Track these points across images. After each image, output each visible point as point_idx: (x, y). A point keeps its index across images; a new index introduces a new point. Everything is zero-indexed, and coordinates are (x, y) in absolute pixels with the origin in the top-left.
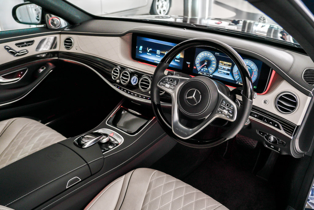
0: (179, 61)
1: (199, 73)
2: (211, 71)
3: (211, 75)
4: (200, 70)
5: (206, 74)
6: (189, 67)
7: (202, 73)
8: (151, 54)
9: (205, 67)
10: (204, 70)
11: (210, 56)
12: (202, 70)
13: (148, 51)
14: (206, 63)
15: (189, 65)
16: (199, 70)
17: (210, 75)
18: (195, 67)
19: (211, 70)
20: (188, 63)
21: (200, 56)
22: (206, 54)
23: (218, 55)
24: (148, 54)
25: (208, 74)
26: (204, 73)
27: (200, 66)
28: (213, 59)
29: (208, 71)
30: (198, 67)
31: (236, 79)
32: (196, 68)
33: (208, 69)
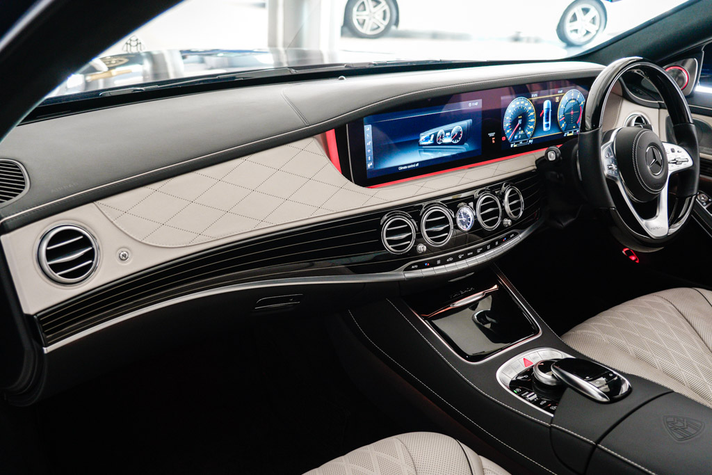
1: (512, 146)
2: (529, 133)
3: (530, 141)
4: (513, 139)
5: (523, 142)
6: (493, 142)
7: (516, 143)
9: (520, 128)
10: (518, 136)
11: (524, 104)
12: (516, 137)
14: (521, 120)
15: (493, 139)
16: (511, 141)
17: (528, 140)
18: (504, 139)
19: (529, 131)
20: (491, 135)
21: (510, 111)
22: (518, 103)
23: (536, 97)
25: (526, 141)
26: (519, 143)
27: (512, 130)
28: (530, 108)
29: (526, 134)
30: (509, 134)
31: (563, 130)
32: (507, 139)
33: (524, 131)
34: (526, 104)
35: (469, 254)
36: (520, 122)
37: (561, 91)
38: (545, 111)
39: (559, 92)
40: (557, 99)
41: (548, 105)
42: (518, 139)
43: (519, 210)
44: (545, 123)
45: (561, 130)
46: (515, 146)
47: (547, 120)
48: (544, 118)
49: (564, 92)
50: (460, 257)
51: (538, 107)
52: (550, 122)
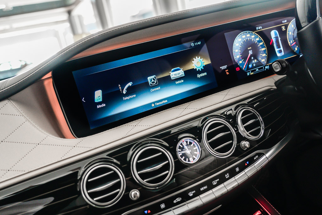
0: (205, 74)
1: (248, 74)
2: (263, 61)
3: (266, 67)
4: (248, 68)
5: (259, 69)
6: (228, 73)
7: (252, 71)
8: (135, 96)
9: (252, 58)
10: (253, 65)
11: (250, 37)
12: (250, 66)
13: (124, 92)
14: (251, 51)
15: (226, 71)
16: (246, 70)
17: (264, 67)
18: (238, 69)
19: (262, 59)
20: (223, 68)
21: (237, 45)
22: (244, 37)
23: (261, 29)
24: (127, 100)
25: (262, 68)
26: (255, 70)
27: (245, 61)
28: (258, 39)
29: (259, 62)
30: (243, 64)
31: (298, 53)
32: (241, 69)
33: (257, 60)
34: (253, 36)
35: (202, 189)
36: (250, 53)
37: (286, 21)
38: (274, 40)
39: (283, 22)
40: (283, 28)
41: (276, 34)
42: (253, 67)
43: (260, 129)
44: (277, 50)
45: (295, 53)
46: (252, 73)
47: (279, 47)
48: (275, 45)
49: (289, 21)
50: (191, 194)
51: (265, 37)
52: (282, 48)
